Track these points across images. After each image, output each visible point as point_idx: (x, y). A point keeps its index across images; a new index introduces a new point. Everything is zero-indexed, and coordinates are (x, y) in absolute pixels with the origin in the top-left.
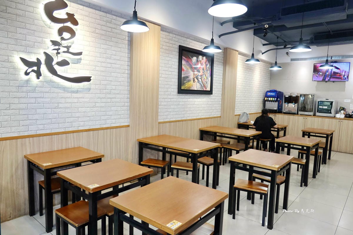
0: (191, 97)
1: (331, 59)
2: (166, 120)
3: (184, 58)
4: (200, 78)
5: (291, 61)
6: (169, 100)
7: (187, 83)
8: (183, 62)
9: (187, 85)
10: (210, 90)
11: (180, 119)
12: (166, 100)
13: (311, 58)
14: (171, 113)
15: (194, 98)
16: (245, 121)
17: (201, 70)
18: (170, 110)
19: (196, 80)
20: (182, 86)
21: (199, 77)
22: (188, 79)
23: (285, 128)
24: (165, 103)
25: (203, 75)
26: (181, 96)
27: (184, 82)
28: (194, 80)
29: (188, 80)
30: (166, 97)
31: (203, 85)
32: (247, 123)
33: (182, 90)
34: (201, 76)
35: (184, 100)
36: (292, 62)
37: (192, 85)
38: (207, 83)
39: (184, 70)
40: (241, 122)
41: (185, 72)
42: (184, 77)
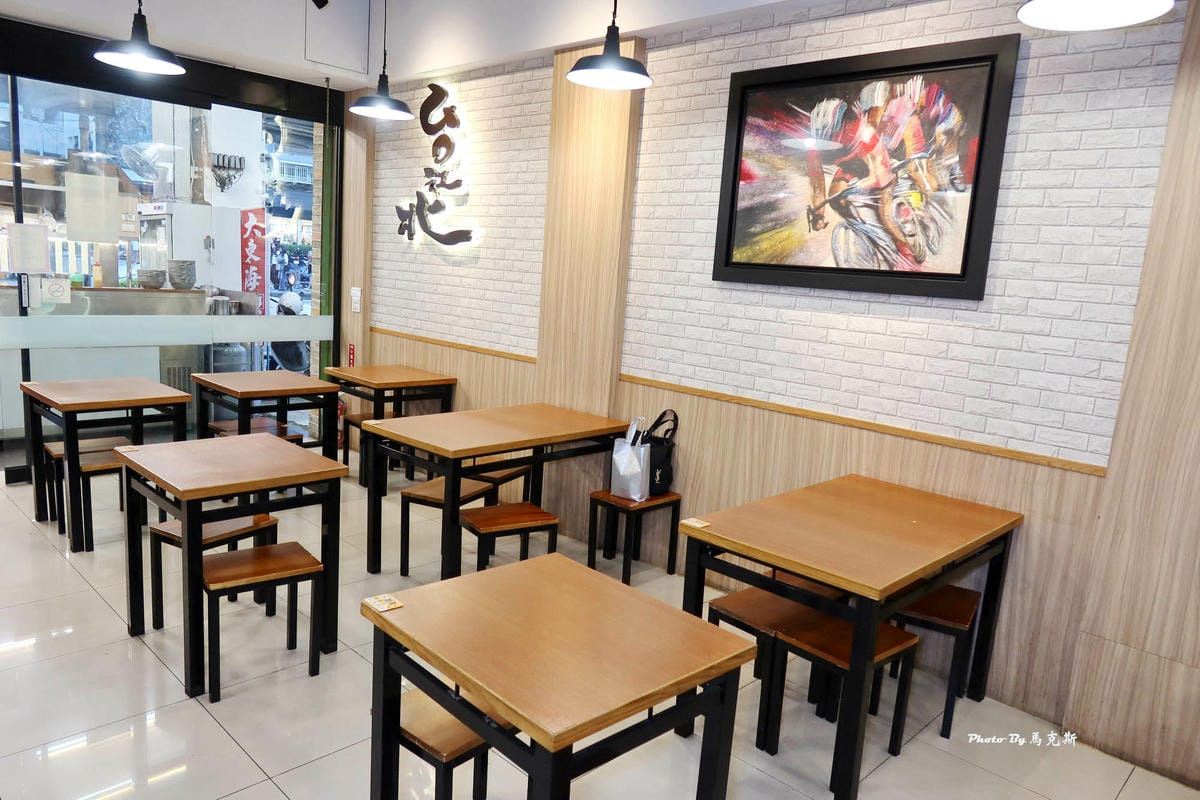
0: (805, 301)
2: (664, 379)
3: (760, 122)
4: (866, 206)
6: (681, 304)
7: (765, 235)
8: (750, 142)
9: (764, 245)
10: (957, 270)
11: (730, 392)
12: (668, 302)
14: (687, 358)
15: (830, 309)
17: (879, 159)
18: (682, 344)
19: (831, 215)
20: (740, 247)
21: (859, 200)
22: (773, 215)
24: (665, 315)
25: (893, 183)
26: (740, 294)
27: (752, 230)
28: (815, 218)
29: (772, 220)
30: (667, 289)
31: (895, 240)
33: (740, 265)
34: (875, 190)
35: (755, 312)
37: (802, 246)
38: (925, 228)
39: (749, 177)
41: (756, 183)
42: (750, 210)
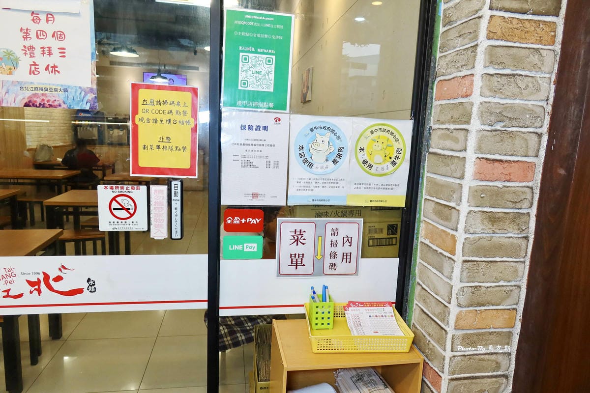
1: (165, 68)
5: (111, 64)
13: (138, 64)
16: (47, 158)
23: (114, 165)
32: (51, 161)
36: (112, 66)
40: (39, 161)
